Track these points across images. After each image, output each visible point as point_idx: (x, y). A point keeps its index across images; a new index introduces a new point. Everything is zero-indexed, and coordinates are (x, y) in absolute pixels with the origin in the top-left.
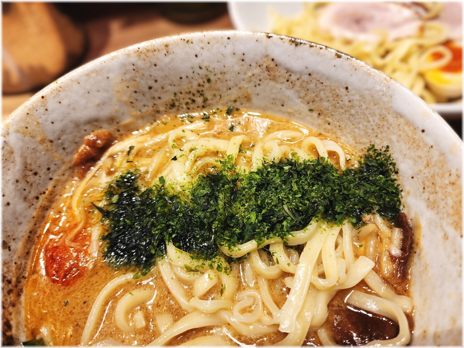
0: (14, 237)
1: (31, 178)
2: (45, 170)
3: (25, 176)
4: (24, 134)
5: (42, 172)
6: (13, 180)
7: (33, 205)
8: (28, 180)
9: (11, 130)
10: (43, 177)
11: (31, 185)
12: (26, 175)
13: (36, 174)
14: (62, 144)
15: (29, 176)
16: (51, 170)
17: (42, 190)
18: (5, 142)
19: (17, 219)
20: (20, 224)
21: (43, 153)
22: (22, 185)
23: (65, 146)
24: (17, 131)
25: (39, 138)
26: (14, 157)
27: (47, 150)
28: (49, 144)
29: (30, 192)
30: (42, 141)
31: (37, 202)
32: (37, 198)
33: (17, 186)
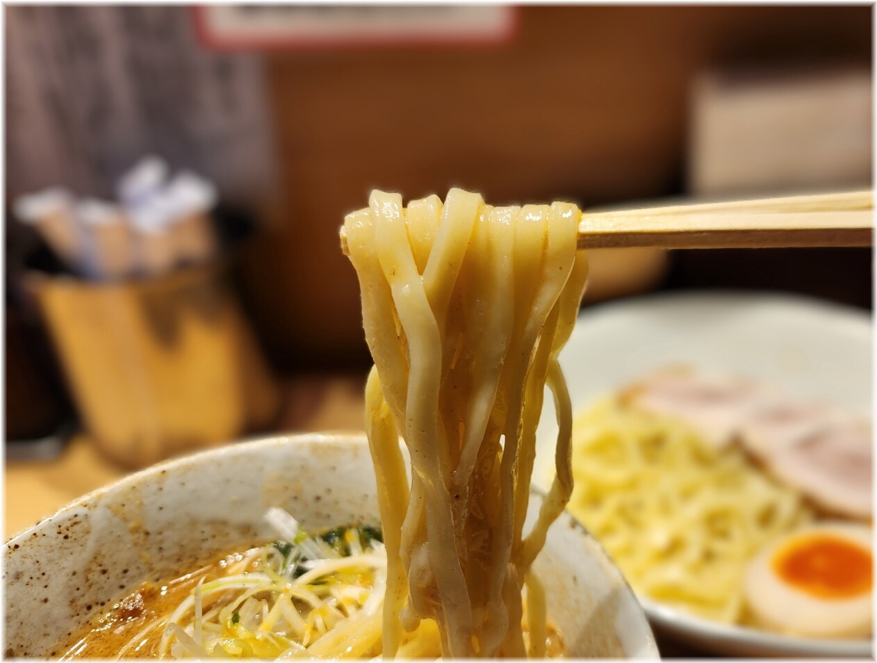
0: (28, 651)
1: (95, 576)
2: (119, 571)
3: (88, 570)
4: (116, 513)
5: (115, 572)
6: (69, 571)
7: (78, 615)
8: (90, 576)
9: (103, 502)
10: (112, 580)
11: (90, 586)
12: (90, 570)
13: (104, 572)
14: (162, 542)
15: (94, 571)
16: (129, 573)
17: (102, 598)
18: (86, 515)
19: (46, 626)
20: (46, 635)
21: (129, 546)
22: (77, 581)
23: (164, 546)
24: (109, 507)
25: (132, 525)
26: (86, 540)
27: (136, 544)
28: (142, 536)
29: (83, 595)
30: (135, 530)
31: (86, 614)
32: (89, 608)
33: (71, 580)
